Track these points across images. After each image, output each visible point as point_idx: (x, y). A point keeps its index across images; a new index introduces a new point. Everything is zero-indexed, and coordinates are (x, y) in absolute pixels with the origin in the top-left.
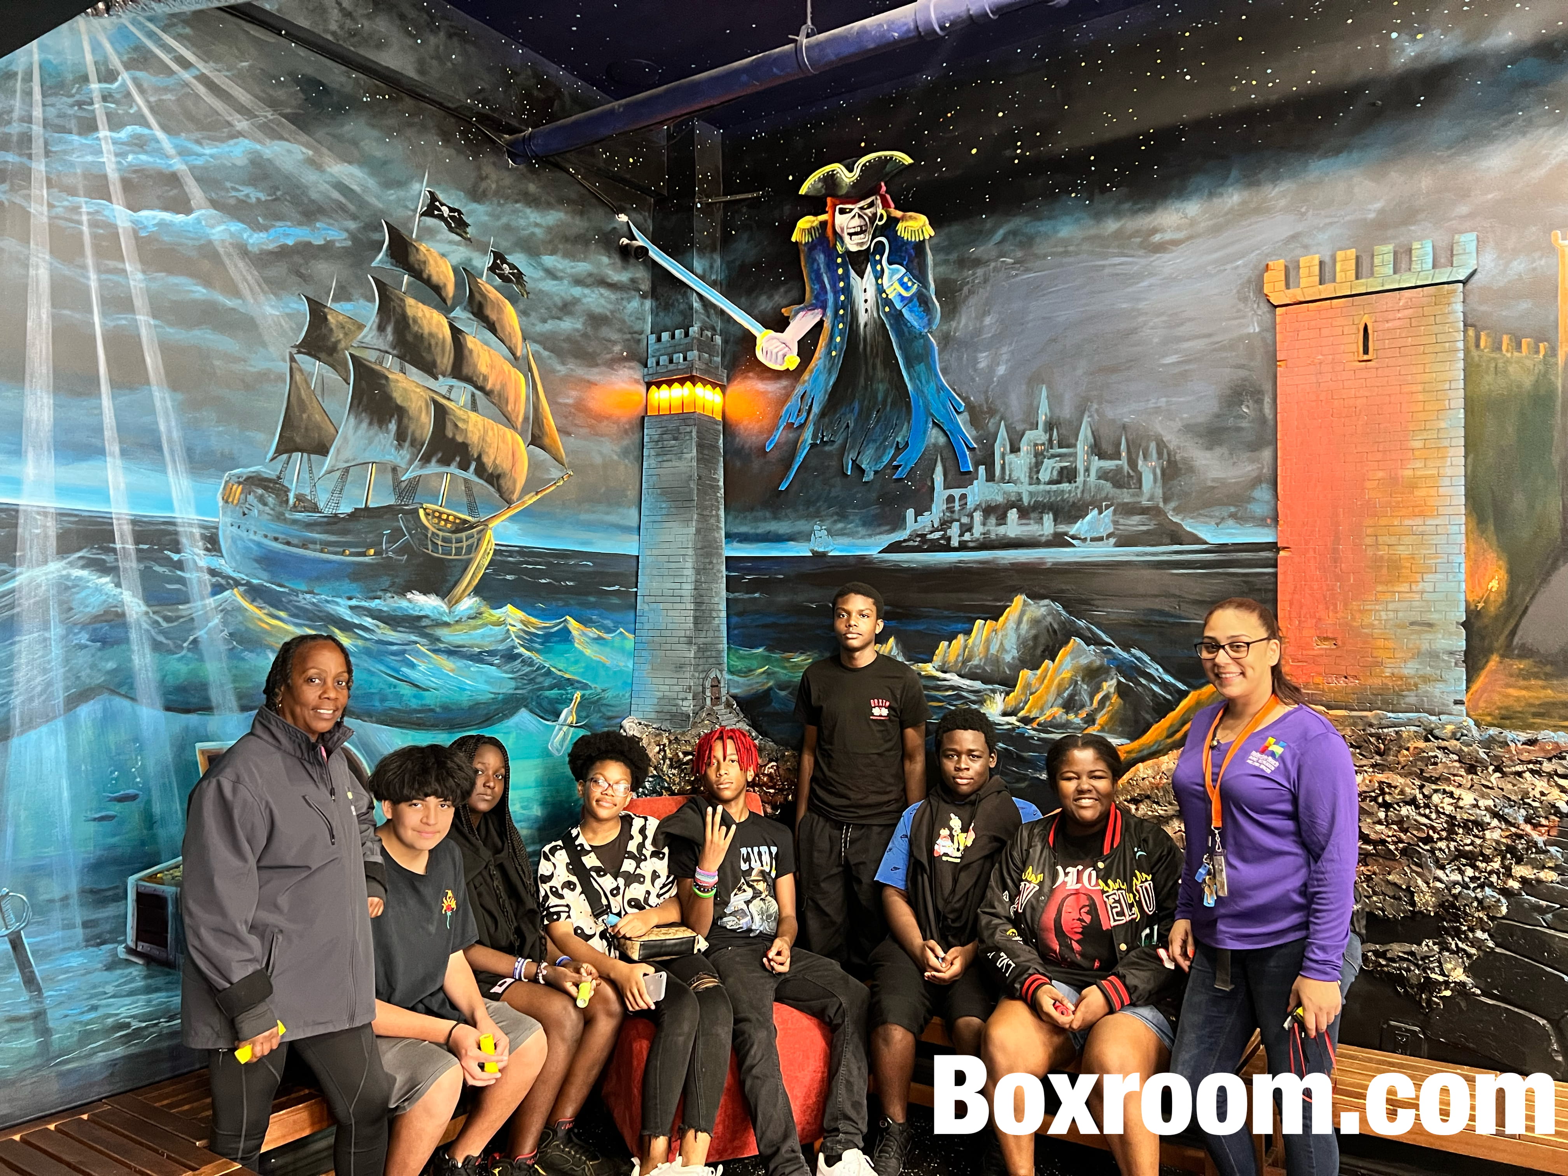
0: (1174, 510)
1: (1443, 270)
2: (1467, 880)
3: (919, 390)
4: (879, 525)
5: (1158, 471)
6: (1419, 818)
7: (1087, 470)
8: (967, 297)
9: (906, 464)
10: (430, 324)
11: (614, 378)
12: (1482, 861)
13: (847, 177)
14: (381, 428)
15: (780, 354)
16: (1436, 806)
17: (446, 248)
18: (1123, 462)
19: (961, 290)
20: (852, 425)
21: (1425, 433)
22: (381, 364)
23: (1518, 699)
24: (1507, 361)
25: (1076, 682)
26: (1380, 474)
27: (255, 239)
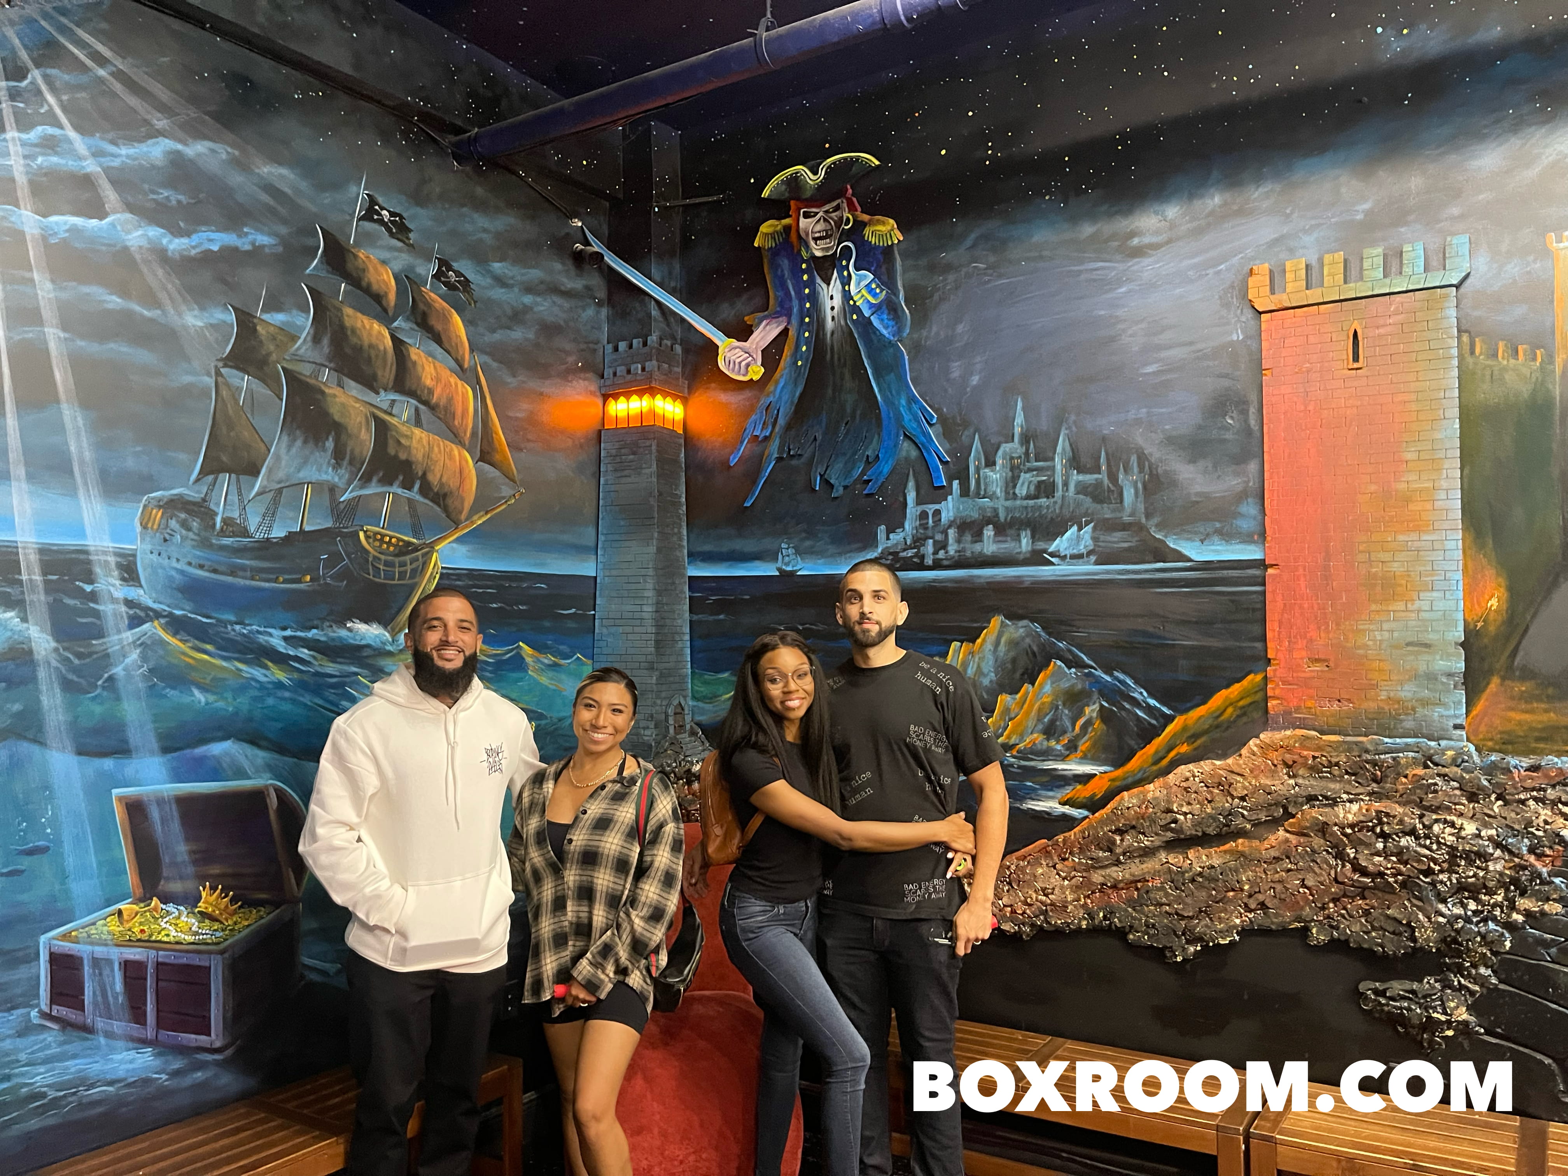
0: (1157, 526)
1: (1435, 273)
2: (1469, 913)
3: (889, 402)
4: (849, 544)
5: (1140, 485)
6: (1418, 849)
7: (1066, 484)
8: (938, 304)
9: (877, 479)
10: (370, 335)
11: (569, 390)
12: (1485, 894)
13: (811, 179)
14: (316, 445)
15: (743, 363)
16: (1437, 837)
17: (386, 255)
18: (1103, 476)
19: (931, 296)
20: (819, 438)
21: (1418, 444)
22: (316, 378)
23: (1520, 723)
24: (1504, 369)
25: (1057, 708)
26: (1373, 488)
27: (176, 245)
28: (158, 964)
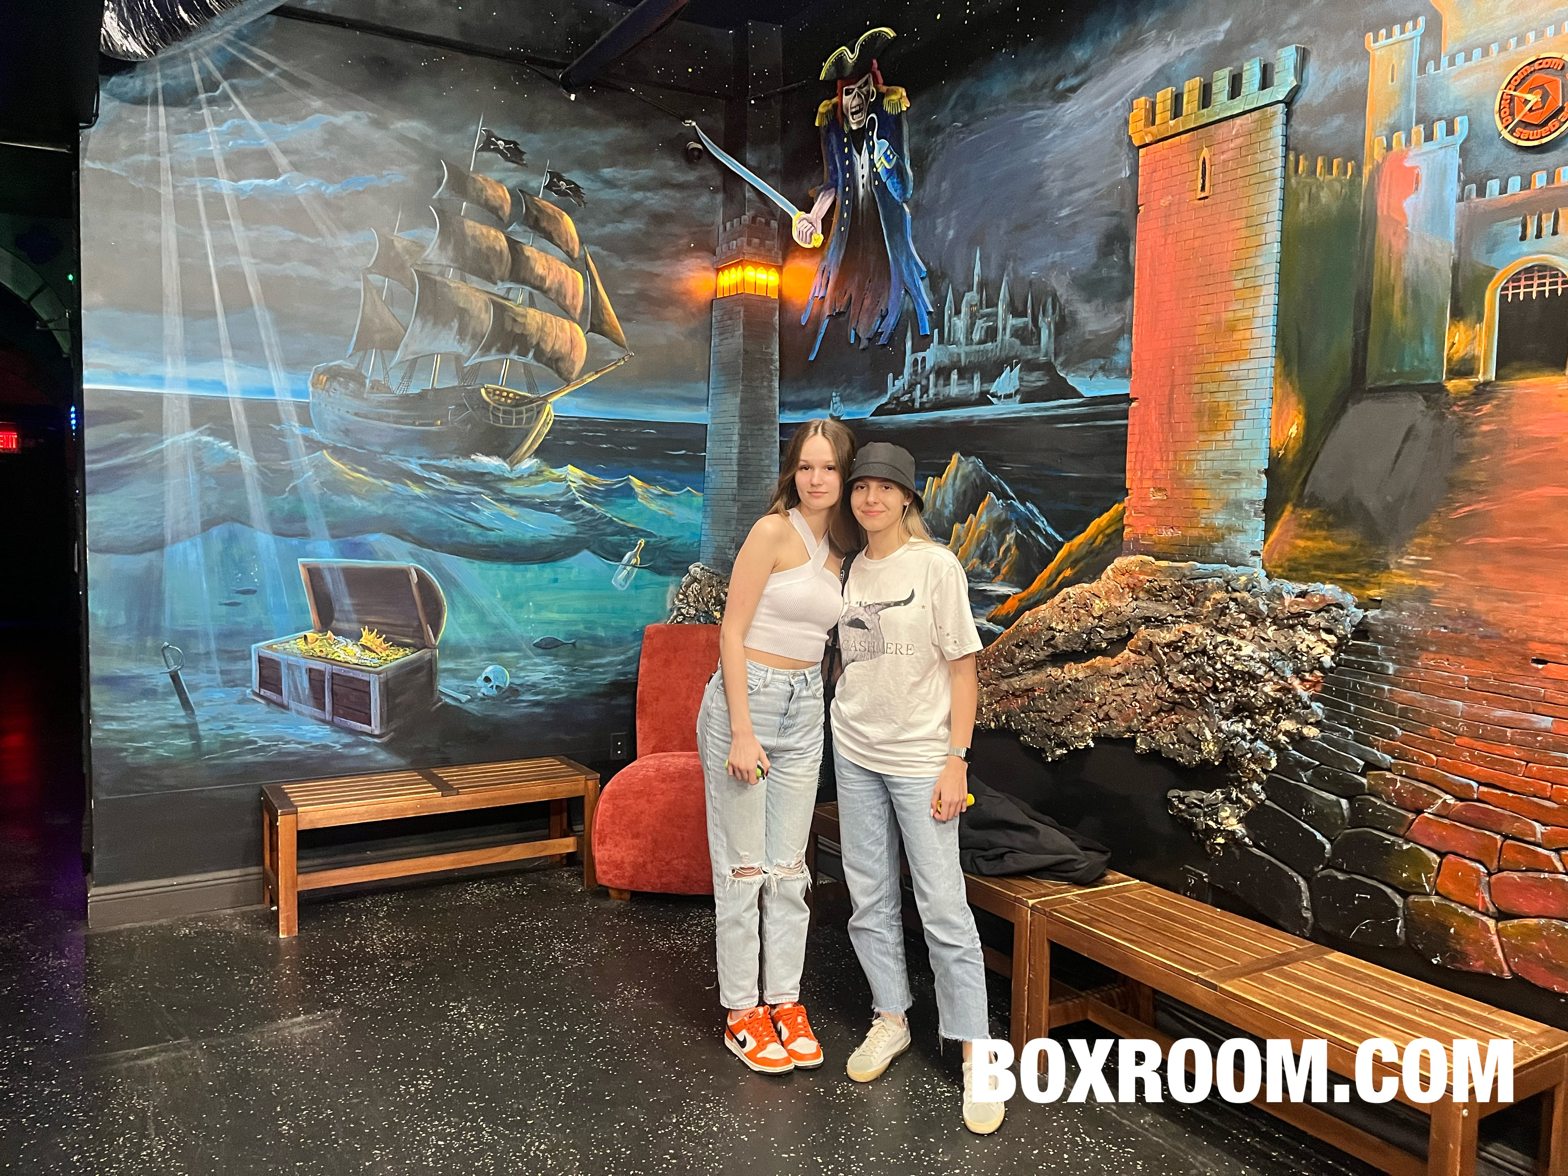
0: (1061, 365)
1: (1267, 90)
2: (1245, 731)
3: (896, 259)
4: (871, 390)
5: (1052, 327)
6: (1207, 668)
7: (1004, 329)
8: (931, 164)
9: (887, 331)
10: (487, 239)
12: (1259, 714)
13: (851, 57)
14: (444, 325)
15: (809, 233)
16: (1220, 657)
18: (1028, 319)
19: (927, 158)
20: (854, 296)
21: (1245, 271)
22: (443, 275)
23: (1304, 550)
24: (1321, 186)
25: (989, 535)
26: (1208, 319)
27: (330, 190)
28: (333, 675)
